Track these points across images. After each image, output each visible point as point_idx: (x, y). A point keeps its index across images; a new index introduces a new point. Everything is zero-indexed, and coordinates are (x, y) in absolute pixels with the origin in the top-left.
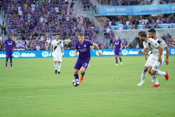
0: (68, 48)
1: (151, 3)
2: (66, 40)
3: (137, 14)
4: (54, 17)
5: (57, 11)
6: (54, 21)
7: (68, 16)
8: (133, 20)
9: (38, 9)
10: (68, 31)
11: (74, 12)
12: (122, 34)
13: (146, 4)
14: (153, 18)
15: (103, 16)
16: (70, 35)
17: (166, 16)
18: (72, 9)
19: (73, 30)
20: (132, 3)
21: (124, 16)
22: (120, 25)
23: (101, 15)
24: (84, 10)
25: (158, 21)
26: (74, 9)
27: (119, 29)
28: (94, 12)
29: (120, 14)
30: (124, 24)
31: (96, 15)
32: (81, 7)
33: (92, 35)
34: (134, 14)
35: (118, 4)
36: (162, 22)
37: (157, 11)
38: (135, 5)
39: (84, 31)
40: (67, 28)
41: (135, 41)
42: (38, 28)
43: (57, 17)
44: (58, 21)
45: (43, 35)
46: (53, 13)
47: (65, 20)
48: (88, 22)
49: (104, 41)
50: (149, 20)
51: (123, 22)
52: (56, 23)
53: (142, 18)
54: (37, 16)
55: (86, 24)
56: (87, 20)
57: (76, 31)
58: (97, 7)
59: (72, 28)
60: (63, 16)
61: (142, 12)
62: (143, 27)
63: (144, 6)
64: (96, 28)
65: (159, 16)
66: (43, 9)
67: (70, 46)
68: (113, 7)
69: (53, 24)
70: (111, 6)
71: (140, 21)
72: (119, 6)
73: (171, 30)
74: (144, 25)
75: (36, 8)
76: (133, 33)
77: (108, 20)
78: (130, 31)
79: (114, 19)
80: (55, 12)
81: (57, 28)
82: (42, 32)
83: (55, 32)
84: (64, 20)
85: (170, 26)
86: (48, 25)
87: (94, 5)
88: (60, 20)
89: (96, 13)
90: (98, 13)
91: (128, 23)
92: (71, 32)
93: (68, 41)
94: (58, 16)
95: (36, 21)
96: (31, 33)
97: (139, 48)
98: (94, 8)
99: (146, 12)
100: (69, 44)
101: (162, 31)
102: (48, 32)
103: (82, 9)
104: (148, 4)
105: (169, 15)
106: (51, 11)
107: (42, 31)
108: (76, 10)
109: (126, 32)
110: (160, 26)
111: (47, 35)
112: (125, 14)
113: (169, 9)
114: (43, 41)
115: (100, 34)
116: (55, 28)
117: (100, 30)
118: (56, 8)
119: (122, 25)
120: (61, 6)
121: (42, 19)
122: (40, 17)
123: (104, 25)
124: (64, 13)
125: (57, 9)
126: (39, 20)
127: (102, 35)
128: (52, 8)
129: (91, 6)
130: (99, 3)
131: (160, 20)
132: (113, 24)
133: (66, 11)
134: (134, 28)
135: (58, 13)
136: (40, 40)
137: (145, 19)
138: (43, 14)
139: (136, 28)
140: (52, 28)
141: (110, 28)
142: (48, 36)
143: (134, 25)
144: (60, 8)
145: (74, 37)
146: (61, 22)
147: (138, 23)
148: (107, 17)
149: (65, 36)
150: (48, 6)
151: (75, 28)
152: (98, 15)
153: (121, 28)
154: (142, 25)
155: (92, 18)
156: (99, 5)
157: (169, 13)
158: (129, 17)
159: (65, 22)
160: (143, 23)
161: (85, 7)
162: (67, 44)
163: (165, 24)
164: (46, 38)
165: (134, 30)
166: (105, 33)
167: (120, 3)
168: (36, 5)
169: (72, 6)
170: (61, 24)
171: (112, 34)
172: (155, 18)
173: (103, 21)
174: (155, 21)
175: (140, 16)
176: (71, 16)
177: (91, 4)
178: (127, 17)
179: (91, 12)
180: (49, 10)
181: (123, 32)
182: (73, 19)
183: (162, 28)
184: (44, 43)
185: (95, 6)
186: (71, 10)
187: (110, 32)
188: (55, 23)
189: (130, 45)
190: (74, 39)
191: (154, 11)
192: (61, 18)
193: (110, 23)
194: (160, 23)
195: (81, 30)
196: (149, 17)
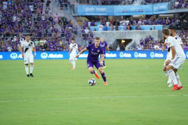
0: (44, 50)
1: (132, 3)
2: (41, 41)
3: (118, 15)
4: (28, 16)
5: (32, 10)
6: (28, 20)
7: (43, 15)
8: (113, 20)
9: (10, 7)
10: (43, 31)
11: (50, 11)
12: (101, 35)
13: (127, 4)
14: (135, 19)
15: (82, 16)
16: (45, 35)
17: (148, 17)
18: (48, 7)
19: (49, 31)
20: (113, 3)
21: (104, 16)
22: (100, 25)
23: (80, 15)
24: (61, 9)
25: (139, 22)
26: (51, 8)
27: (98, 30)
28: (72, 11)
29: (99, 14)
30: (103, 25)
31: (74, 15)
32: (58, 6)
33: (69, 36)
34: (115, 15)
35: (98, 4)
36: (143, 23)
37: (139, 12)
38: (116, 4)
39: (61, 31)
40: (43, 28)
41: (116, 43)
42: (10, 27)
43: (32, 16)
44: (33, 20)
45: (16, 35)
46: (27, 11)
47: (41, 19)
48: (65, 22)
49: (82, 43)
50: (130, 21)
51: (103, 22)
52: (30, 22)
53: (124, 18)
54: (9, 15)
55: (63, 24)
56: (65, 20)
57: (52, 31)
58: (75, 6)
59: (48, 28)
60: (38, 15)
61: (124, 12)
62: (124, 28)
63: (125, 6)
64: (74, 28)
65: (141, 17)
66: (16, 6)
67: (45, 48)
68: (93, 6)
69: (27, 24)
70: (90, 6)
71: (121, 22)
72: (99, 6)
73: (153, 32)
74: (125, 27)
75: (8, 6)
76: (113, 35)
77: (87, 20)
78: (110, 32)
79: (93, 19)
80: (29, 10)
81: (31, 28)
82: (15, 32)
83: (30, 32)
84: (39, 19)
85: (153, 28)
86: (21, 24)
87: (72, 4)
88: (34, 19)
89: (74, 12)
90: (77, 13)
91: (108, 23)
92: (47, 32)
93: (43, 42)
94: (33, 14)
95: (8, 19)
96: (2, 33)
97: (119, 51)
98: (72, 7)
99: (127, 12)
100: (44, 45)
101: (144, 33)
102: (22, 32)
103: (60, 7)
104: (129, 4)
105: (151, 16)
106: (25, 9)
107: (15, 30)
108: (52, 8)
109: (106, 34)
110: (142, 28)
111: (20, 35)
112: (105, 14)
113: (151, 9)
114: (16, 42)
115: (79, 35)
116: (30, 28)
117: (78, 30)
118: (30, 6)
119: (102, 26)
120: (36, 4)
121: (15, 18)
122: (12, 15)
123: (83, 25)
124: (40, 12)
125: (31, 8)
126: (11, 19)
127: (80, 36)
128: (26, 6)
129: (68, 5)
130: (77, 2)
131: (142, 21)
132: (92, 25)
133: (42, 9)
134: (115, 30)
135: (33, 12)
136: (12, 41)
137: (126, 19)
138: (16, 12)
139: (117, 29)
140: (25, 27)
141: (89, 29)
142: (22, 36)
143: (114, 27)
144: (34, 7)
145: (50, 38)
146: (36, 21)
147: (119, 24)
148: (86, 17)
149: (40, 36)
150: (22, 4)
151: (51, 28)
152: (77, 15)
153: (101, 29)
154: (123, 26)
155: (69, 18)
156: (78, 4)
157: (151, 14)
158: (109, 17)
159: (40, 21)
160: (124, 24)
161: (62, 6)
162: (43, 45)
163: (147, 25)
164: (19, 38)
165: (115, 31)
166: (83, 33)
167: (99, 2)
168: (8, 3)
169: (48, 5)
170: (36, 23)
171: (91, 35)
172: (137, 20)
173: (81, 21)
174: (137, 22)
175: (121, 16)
176: (47, 15)
177: (69, 3)
178: (107, 17)
179: (69, 12)
180: (23, 9)
181: (103, 33)
182: (49, 19)
183: (143, 29)
184: (17, 44)
185: (74, 5)
186: (46, 8)
187: (89, 32)
188: (28, 22)
189: (110, 48)
190: (50, 40)
191: (135, 12)
192: (36, 17)
193: (89, 23)
194: (142, 25)
195: (57, 30)
196: (130, 18)
